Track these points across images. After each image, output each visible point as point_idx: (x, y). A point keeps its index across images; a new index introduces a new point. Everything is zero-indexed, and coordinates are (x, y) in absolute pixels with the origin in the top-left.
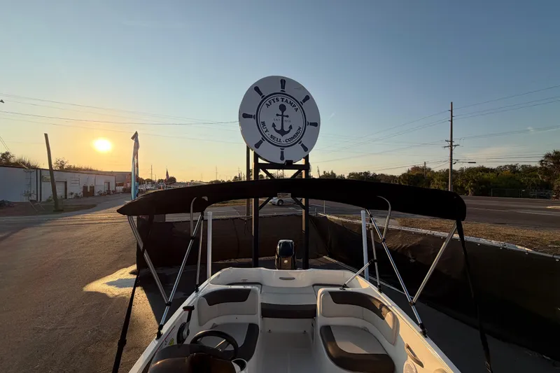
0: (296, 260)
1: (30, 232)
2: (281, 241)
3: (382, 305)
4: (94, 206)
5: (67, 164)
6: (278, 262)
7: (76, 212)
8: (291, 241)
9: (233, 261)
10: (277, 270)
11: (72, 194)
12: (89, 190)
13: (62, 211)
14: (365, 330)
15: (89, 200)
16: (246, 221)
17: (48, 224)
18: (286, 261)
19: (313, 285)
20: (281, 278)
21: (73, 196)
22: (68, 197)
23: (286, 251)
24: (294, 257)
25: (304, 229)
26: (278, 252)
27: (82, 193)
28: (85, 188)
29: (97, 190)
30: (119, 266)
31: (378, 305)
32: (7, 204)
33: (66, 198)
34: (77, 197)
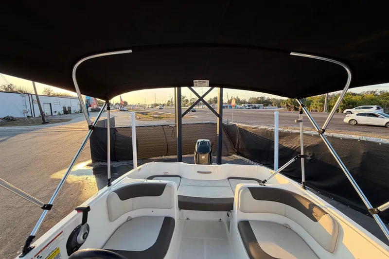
0: (212, 157)
1: (22, 137)
2: (199, 140)
3: (313, 205)
4: (71, 120)
5: (52, 92)
6: (196, 158)
7: (58, 124)
8: (208, 140)
9: (164, 157)
10: (196, 165)
11: (56, 112)
12: (67, 110)
13: (47, 123)
14: (286, 227)
15: (68, 116)
16: (173, 127)
17: (37, 131)
18: (203, 157)
19: (228, 179)
20: (198, 172)
21: (57, 114)
22: (53, 114)
23: (203, 149)
24: (210, 154)
25: (218, 133)
26: (197, 150)
27: (63, 112)
28: (64, 108)
29: (72, 110)
30: (79, 160)
31: (307, 205)
32: (11, 118)
33: (52, 115)
34: (59, 114)
